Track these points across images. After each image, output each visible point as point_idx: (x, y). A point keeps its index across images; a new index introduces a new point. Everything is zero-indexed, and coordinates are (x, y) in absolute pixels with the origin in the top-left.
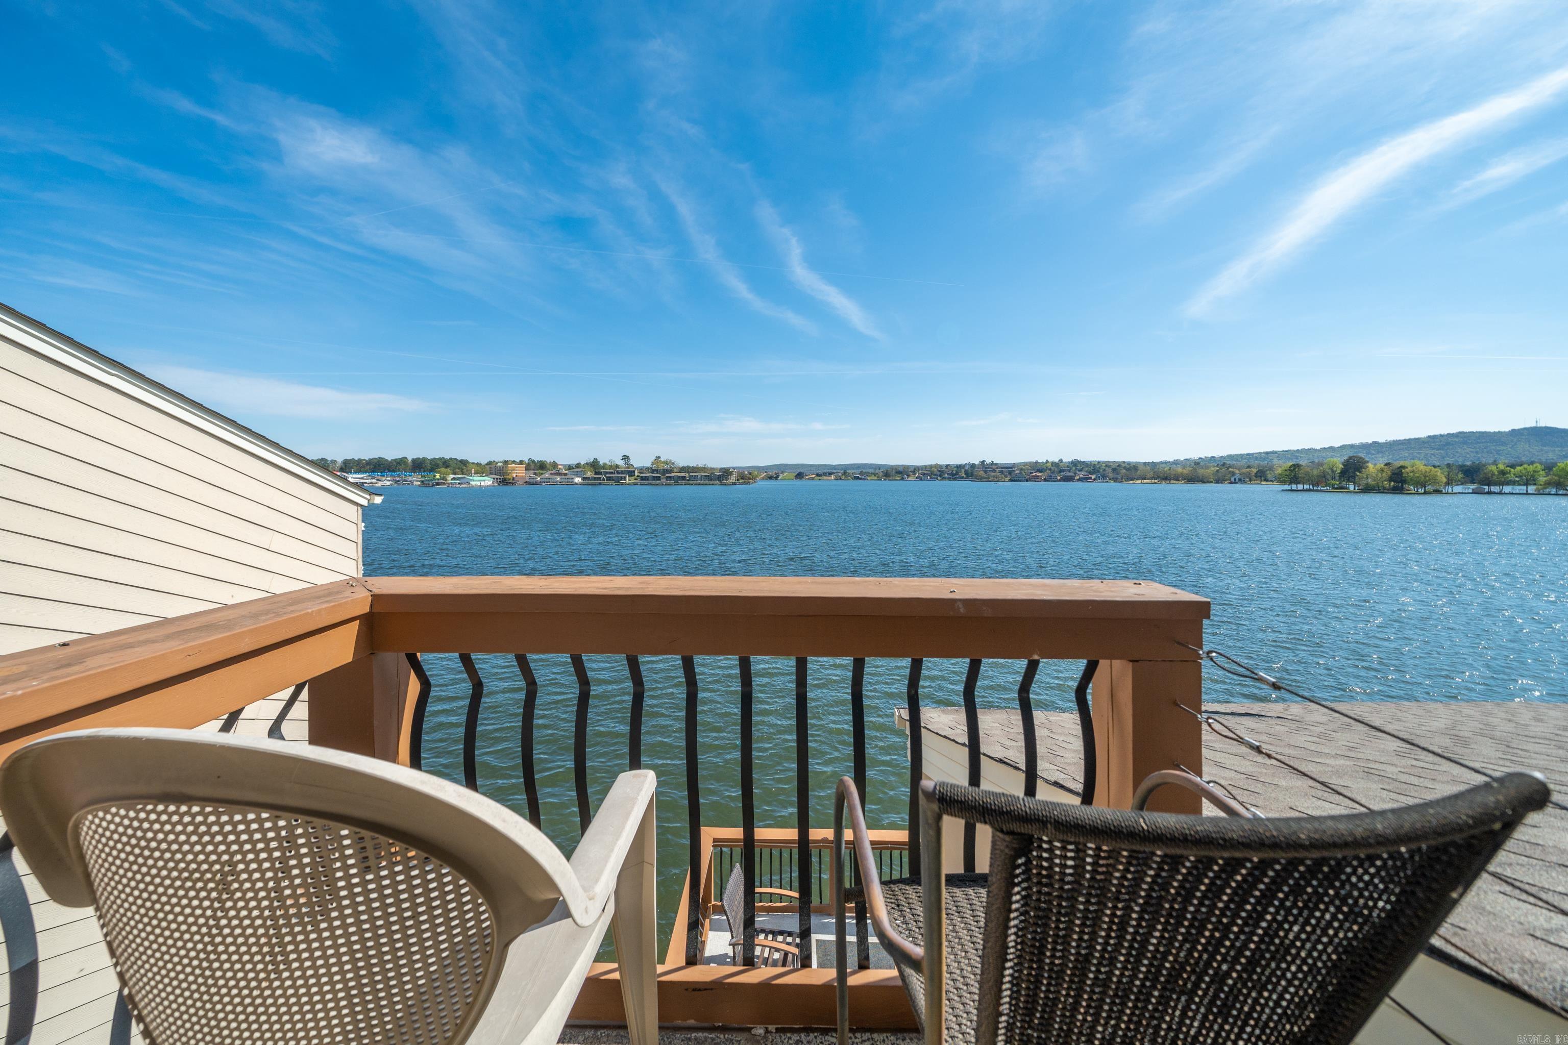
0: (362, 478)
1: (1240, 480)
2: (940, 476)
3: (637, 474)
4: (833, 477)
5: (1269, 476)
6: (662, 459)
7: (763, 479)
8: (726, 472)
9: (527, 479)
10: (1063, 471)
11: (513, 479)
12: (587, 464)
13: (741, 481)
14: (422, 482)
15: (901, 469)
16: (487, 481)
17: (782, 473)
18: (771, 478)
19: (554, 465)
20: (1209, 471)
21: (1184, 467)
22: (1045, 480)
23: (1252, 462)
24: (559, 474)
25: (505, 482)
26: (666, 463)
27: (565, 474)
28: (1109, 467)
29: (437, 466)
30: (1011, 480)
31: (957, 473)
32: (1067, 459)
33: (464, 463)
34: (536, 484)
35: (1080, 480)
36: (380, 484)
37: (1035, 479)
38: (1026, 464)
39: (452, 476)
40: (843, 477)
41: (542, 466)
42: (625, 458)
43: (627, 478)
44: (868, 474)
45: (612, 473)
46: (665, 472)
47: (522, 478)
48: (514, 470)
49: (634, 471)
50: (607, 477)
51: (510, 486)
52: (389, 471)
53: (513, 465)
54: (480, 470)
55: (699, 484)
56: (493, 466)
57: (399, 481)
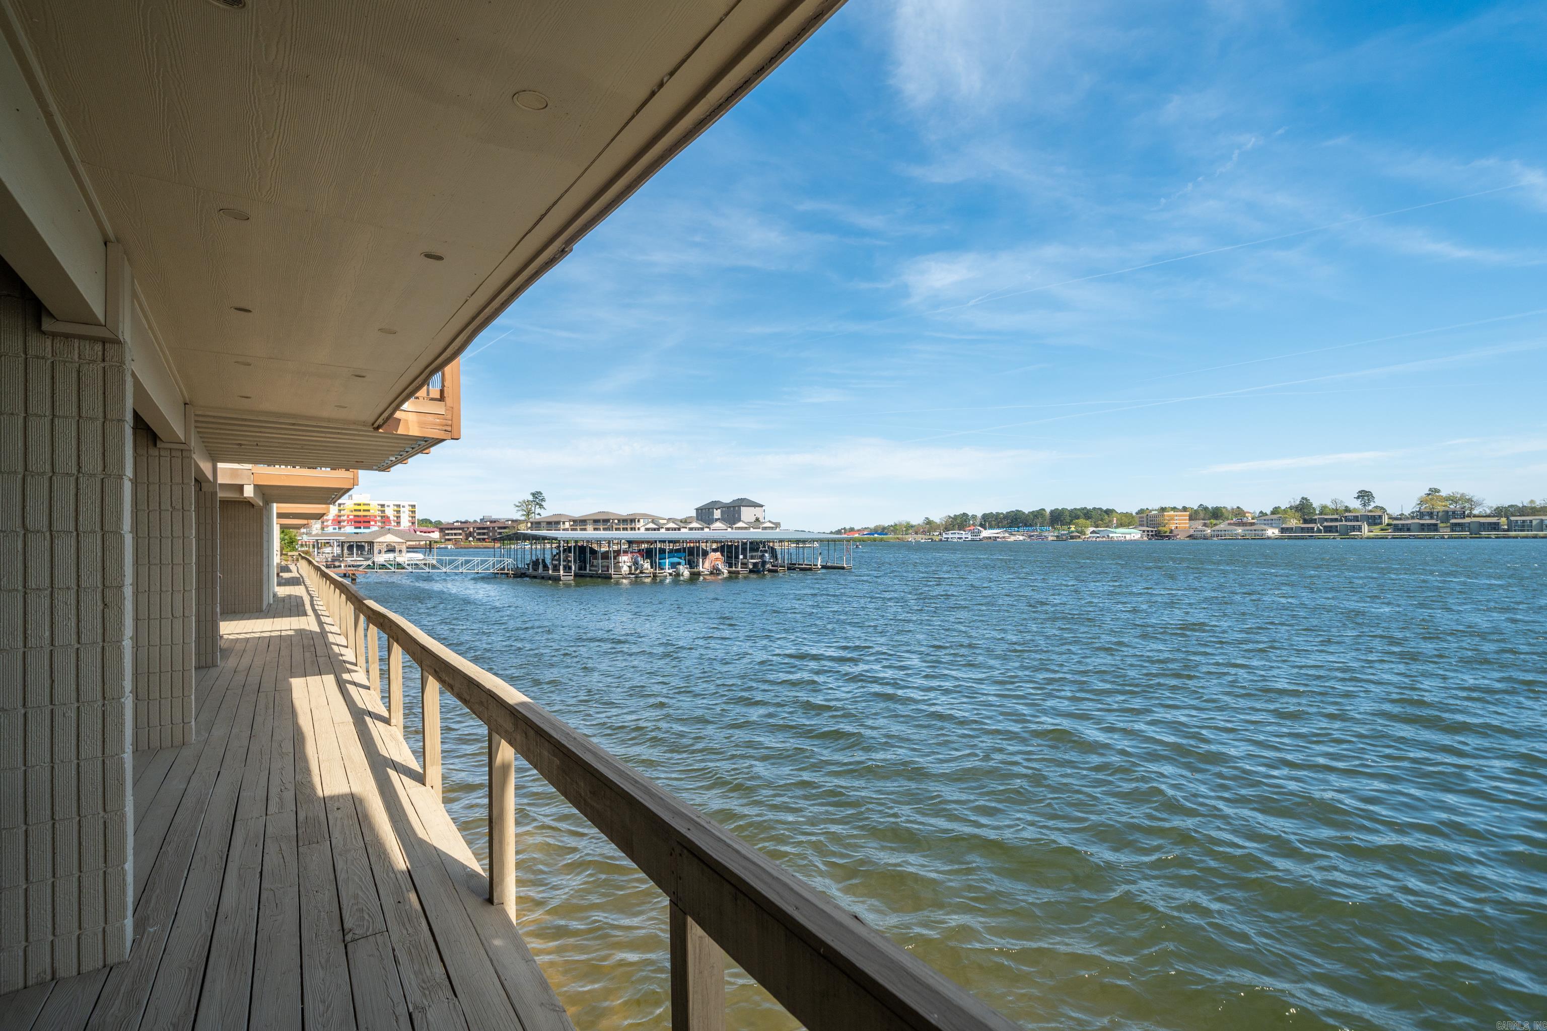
0: (997, 533)
3: (1386, 520)
6: (1443, 493)
9: (1192, 532)
11: (1171, 531)
12: (1291, 508)
14: (1057, 537)
16: (1134, 534)
19: (1237, 512)
24: (1242, 524)
25: (1159, 535)
26: (1452, 499)
27: (1252, 524)
29: (1077, 518)
33: (1109, 512)
34: (1205, 538)
36: (1012, 539)
39: (1092, 529)
41: (1216, 514)
42: (1366, 496)
43: (1365, 528)
45: (1336, 520)
46: (1447, 516)
47: (1184, 530)
48: (1173, 519)
49: (1380, 517)
50: (1325, 527)
51: (1165, 541)
52: (1026, 525)
53: (1172, 513)
54: (1126, 521)
55: (1535, 537)
56: (1144, 515)
57: (1033, 536)
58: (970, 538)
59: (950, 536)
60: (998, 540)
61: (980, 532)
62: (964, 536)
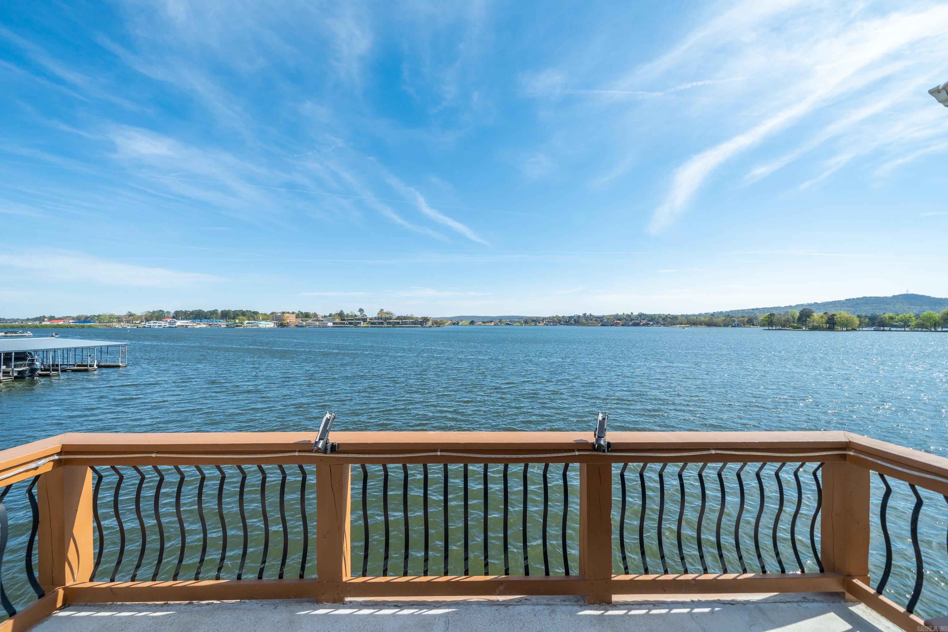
0: (187, 323)
1: (738, 324)
2: (559, 323)
3: (368, 320)
4: (493, 324)
5: (755, 323)
6: (385, 311)
7: (449, 325)
8: (425, 320)
9: (297, 324)
10: (633, 320)
11: (288, 323)
12: (336, 314)
13: (435, 325)
14: (227, 325)
15: (535, 319)
16: (270, 325)
17: (461, 321)
18: (454, 324)
19: (315, 315)
20: (719, 319)
21: (705, 317)
22: (622, 325)
23: (744, 315)
24: (318, 320)
25: (282, 325)
26: (387, 313)
27: (322, 321)
28: (661, 317)
29: (238, 315)
30: (602, 325)
31: (569, 321)
32: (636, 313)
33: (256, 313)
34: (302, 326)
35: (643, 325)
36: (198, 326)
37: (617, 324)
38: (610, 316)
39: (247, 321)
40: (499, 324)
41: (307, 315)
42: (361, 310)
43: (362, 323)
44: (515, 322)
45: (352, 320)
46: (386, 319)
47: (294, 323)
48: (288, 318)
49: (366, 319)
50: (349, 322)
51: (285, 328)
52: (205, 318)
53: (288, 315)
54: (266, 318)
55: (408, 327)
56: (274, 315)
57: (211, 325)
58: (168, 325)
59: (152, 324)
60: (189, 327)
61: (175, 322)
62: (163, 325)
